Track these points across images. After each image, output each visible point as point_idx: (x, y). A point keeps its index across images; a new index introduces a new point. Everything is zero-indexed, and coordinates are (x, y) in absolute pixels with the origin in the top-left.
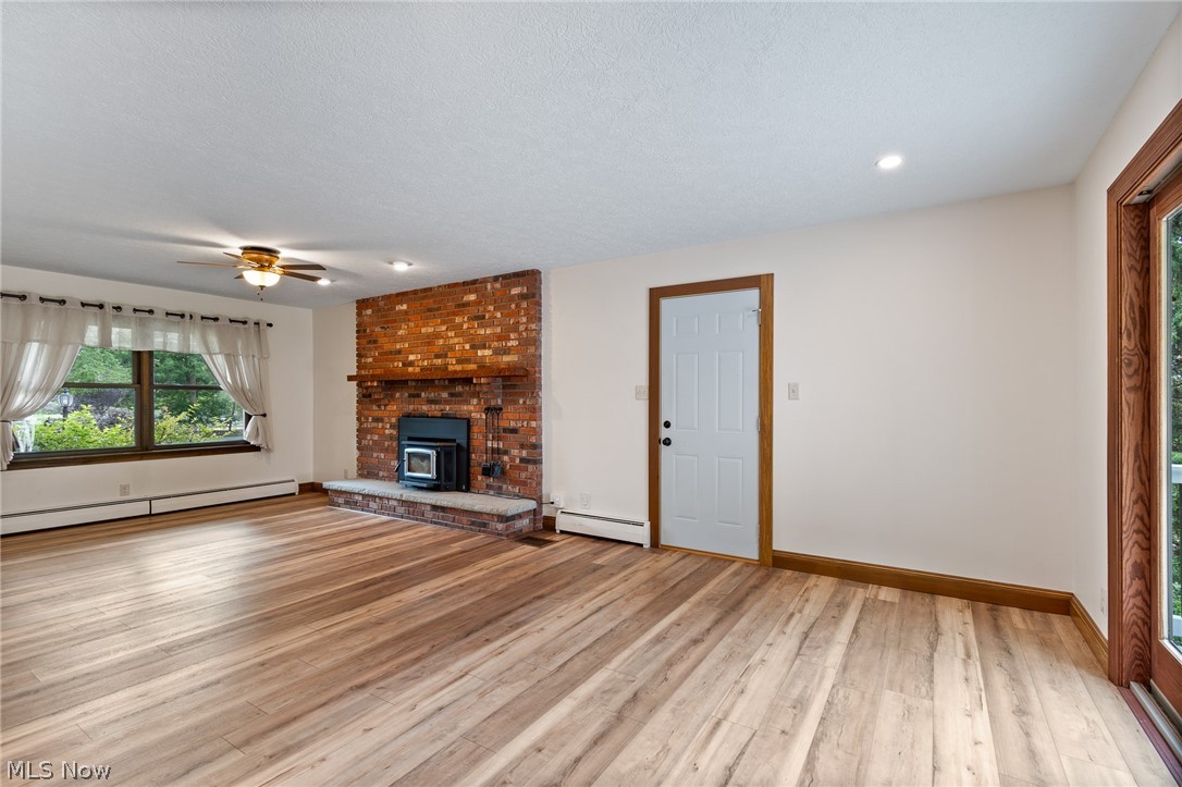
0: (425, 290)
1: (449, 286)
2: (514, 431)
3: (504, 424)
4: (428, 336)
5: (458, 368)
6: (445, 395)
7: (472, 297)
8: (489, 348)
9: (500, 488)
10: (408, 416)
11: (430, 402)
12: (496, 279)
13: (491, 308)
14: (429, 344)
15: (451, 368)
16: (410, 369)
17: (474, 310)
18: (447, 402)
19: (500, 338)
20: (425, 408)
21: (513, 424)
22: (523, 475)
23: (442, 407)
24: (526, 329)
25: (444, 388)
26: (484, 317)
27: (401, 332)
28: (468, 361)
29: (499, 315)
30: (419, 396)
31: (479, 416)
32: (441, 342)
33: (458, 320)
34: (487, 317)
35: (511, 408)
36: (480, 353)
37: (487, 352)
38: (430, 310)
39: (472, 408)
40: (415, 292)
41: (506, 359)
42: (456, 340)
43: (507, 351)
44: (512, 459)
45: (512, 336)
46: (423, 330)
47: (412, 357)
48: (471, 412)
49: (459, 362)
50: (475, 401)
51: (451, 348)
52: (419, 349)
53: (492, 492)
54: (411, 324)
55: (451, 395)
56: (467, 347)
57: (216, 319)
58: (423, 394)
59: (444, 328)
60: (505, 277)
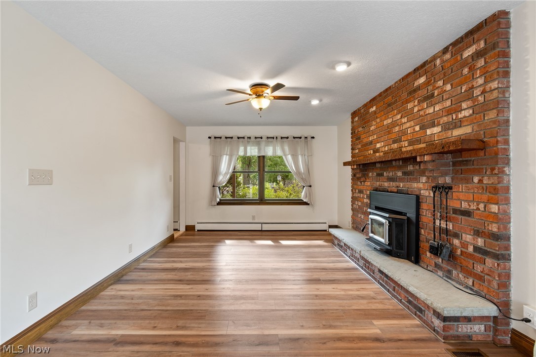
0: (386, 90)
1: (403, 79)
2: (467, 213)
3: (453, 204)
4: (388, 126)
5: (411, 148)
6: (399, 174)
7: (422, 80)
8: (438, 125)
9: (450, 272)
10: (376, 190)
11: (391, 179)
12: (445, 50)
13: (440, 83)
14: (389, 133)
15: (404, 149)
16: (377, 154)
17: (423, 93)
18: (401, 180)
19: (449, 112)
20: (386, 184)
21: (465, 205)
22: (479, 268)
23: (397, 184)
24: (483, 92)
25: (399, 168)
26: (432, 95)
27: (372, 128)
28: (419, 141)
29: (448, 87)
30: (382, 175)
31: (427, 194)
32: (397, 129)
33: (410, 106)
34: (436, 94)
35: (462, 187)
36: (429, 132)
37: (436, 130)
38: (389, 105)
39: (421, 185)
40: (380, 95)
41: (457, 132)
42: (408, 125)
43: (458, 124)
44: (464, 245)
45: (464, 105)
46: (385, 123)
47: (378, 145)
48: (420, 189)
49: (409, 145)
50: (424, 179)
51: (404, 132)
52: (382, 139)
53: (440, 273)
54: (378, 120)
55: (404, 173)
56: (417, 128)
57: (287, 138)
58: (385, 173)
59: (399, 116)
60: (454, 44)
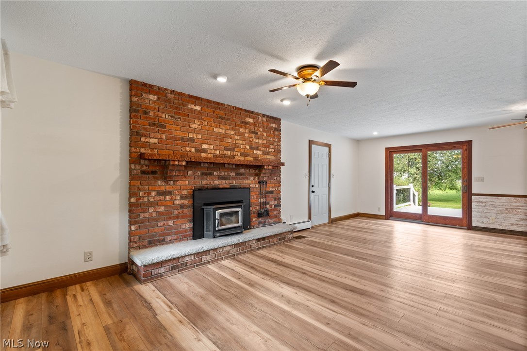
0: (218, 103)
1: (236, 108)
2: (272, 192)
3: (268, 190)
4: (220, 135)
5: (242, 158)
6: (233, 174)
7: (251, 120)
8: (260, 150)
9: (265, 222)
10: (201, 189)
11: (220, 178)
12: (264, 116)
13: (261, 130)
14: (220, 140)
15: (237, 158)
16: (203, 155)
17: (253, 128)
18: (234, 178)
19: (266, 146)
20: (217, 182)
21: (271, 189)
22: (276, 213)
23: (231, 181)
24: (277, 145)
25: (232, 170)
26: (257, 133)
27: (193, 126)
28: (248, 155)
29: (265, 134)
30: (211, 174)
31: (254, 186)
32: (230, 141)
33: (242, 130)
34: (259, 134)
35: (271, 181)
36: (255, 152)
37: (258, 152)
38: (220, 118)
39: (250, 182)
40: (209, 101)
41: (269, 157)
42: (241, 142)
43: (268, 153)
44: (271, 206)
45: (271, 146)
46: (216, 130)
47: (204, 146)
48: (250, 184)
49: (242, 155)
50: (252, 178)
51: (237, 146)
52: (212, 142)
53: (261, 225)
54: (205, 123)
55: (237, 174)
56: (248, 147)
58: (215, 173)
59: (232, 132)
60: (268, 117)
